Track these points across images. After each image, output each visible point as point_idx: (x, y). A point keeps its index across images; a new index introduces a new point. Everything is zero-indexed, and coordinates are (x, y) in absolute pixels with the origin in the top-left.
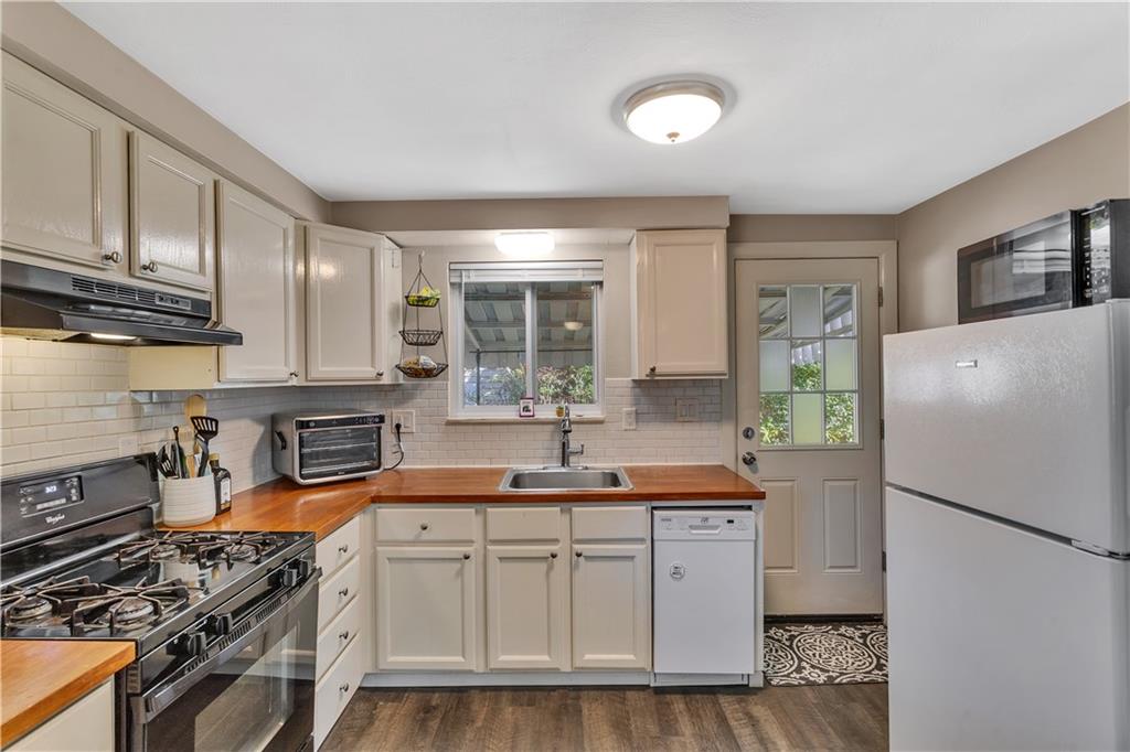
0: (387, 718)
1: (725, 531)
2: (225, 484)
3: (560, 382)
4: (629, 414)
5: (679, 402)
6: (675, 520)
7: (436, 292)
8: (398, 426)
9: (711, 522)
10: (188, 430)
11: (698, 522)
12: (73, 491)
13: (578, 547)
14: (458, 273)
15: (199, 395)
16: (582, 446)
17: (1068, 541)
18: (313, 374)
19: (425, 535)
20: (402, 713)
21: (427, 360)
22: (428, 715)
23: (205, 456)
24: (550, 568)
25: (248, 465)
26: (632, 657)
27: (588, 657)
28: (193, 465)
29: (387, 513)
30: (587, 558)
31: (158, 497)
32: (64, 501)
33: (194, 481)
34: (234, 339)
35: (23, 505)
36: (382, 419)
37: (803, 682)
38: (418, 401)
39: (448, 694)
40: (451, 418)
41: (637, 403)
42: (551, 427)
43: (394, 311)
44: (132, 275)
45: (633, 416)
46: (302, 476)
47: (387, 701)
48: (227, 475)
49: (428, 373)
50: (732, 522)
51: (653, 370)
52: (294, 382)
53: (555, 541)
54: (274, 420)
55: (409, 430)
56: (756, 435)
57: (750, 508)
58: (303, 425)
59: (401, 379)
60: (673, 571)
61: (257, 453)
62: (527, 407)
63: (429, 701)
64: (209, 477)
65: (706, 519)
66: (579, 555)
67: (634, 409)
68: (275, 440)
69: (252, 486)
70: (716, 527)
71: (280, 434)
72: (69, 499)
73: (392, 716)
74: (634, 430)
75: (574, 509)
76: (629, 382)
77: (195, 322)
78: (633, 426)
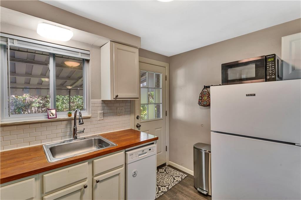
1: (149, 153)
3: (41, 102)
4: (100, 113)
5: (118, 108)
6: (134, 155)
9: (145, 151)
11: (141, 153)
16: (84, 129)
17: (294, 144)
24: (83, 194)
37: (163, 193)
41: (103, 110)
42: (65, 122)
45: (102, 114)
50: (150, 149)
51: (117, 96)
56: (140, 118)
57: (153, 143)
65: (143, 151)
67: (102, 112)
70: (146, 153)
74: (102, 120)
75: (95, 161)
76: (101, 101)
78: (102, 118)
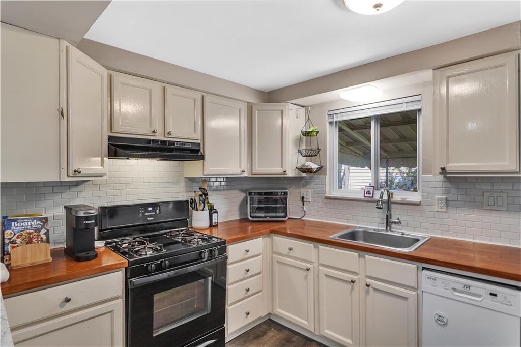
0: (271, 336)
1: (489, 301)
2: (214, 216)
4: (440, 200)
5: (487, 194)
8: (303, 198)
9: (472, 290)
11: (460, 287)
12: (157, 210)
13: (369, 281)
14: (332, 117)
15: (205, 180)
18: (254, 171)
19: (291, 253)
20: (278, 337)
21: (312, 164)
22: (287, 344)
24: (352, 288)
25: (238, 209)
28: (199, 206)
30: (375, 290)
31: (189, 217)
32: (154, 213)
33: (200, 211)
34: (201, 158)
35: (141, 213)
36: (287, 194)
38: (312, 185)
39: (302, 339)
40: (327, 195)
41: (447, 192)
44: (165, 137)
45: (444, 202)
46: (251, 216)
47: (275, 329)
48: (216, 212)
49: (311, 171)
50: (495, 295)
51: (443, 169)
53: (355, 273)
55: (307, 200)
59: (301, 174)
60: (437, 317)
61: (242, 205)
62: (369, 191)
63: (291, 338)
65: (469, 287)
66: (368, 286)
67: (444, 197)
69: (239, 218)
70: (479, 296)
72: (156, 213)
73: (273, 336)
74: (445, 212)
75: (366, 256)
76: (441, 177)
77: (193, 152)
78: (444, 210)
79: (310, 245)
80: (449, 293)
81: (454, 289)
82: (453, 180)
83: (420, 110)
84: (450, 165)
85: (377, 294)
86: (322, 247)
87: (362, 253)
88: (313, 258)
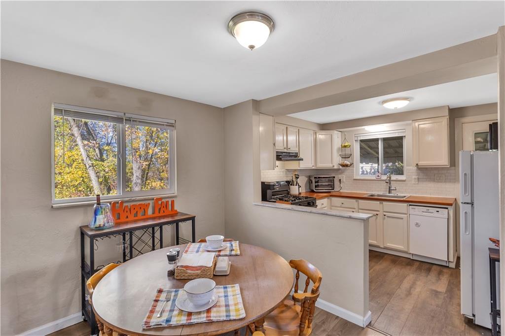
1: (436, 214)
2: (300, 188)
4: (415, 178)
5: (436, 175)
6: (416, 209)
7: (349, 144)
8: (340, 180)
9: (430, 211)
10: (294, 177)
11: (425, 210)
13: (385, 213)
14: (357, 137)
15: (295, 170)
16: (396, 188)
18: (317, 166)
19: (343, 205)
21: (347, 162)
23: (297, 182)
24: (377, 218)
25: (304, 186)
26: (403, 247)
27: (388, 244)
28: (295, 183)
29: (334, 199)
30: (388, 217)
31: (289, 189)
32: (278, 186)
33: (295, 186)
34: (302, 160)
36: (334, 177)
38: (346, 173)
40: (355, 178)
41: (418, 175)
43: (338, 149)
44: (287, 150)
45: (417, 179)
46: (315, 190)
49: (347, 166)
50: (438, 212)
51: (417, 164)
52: (313, 168)
53: (378, 211)
54: (309, 177)
55: (343, 181)
57: (446, 208)
58: (315, 178)
59: (341, 167)
60: (416, 224)
61: (306, 184)
62: (379, 176)
64: (297, 186)
65: (428, 210)
66: (385, 215)
67: (417, 177)
68: (310, 182)
69: (305, 190)
70: (432, 213)
71: (311, 180)
75: (384, 203)
76: (415, 168)
77: (295, 157)
78: (417, 183)
79: (354, 201)
80: (421, 213)
81: (423, 212)
82: (421, 169)
83: (405, 136)
84: (420, 162)
85: (389, 219)
86: (360, 201)
87: (382, 202)
88: (356, 206)
